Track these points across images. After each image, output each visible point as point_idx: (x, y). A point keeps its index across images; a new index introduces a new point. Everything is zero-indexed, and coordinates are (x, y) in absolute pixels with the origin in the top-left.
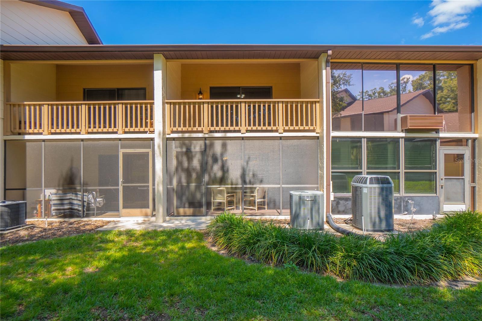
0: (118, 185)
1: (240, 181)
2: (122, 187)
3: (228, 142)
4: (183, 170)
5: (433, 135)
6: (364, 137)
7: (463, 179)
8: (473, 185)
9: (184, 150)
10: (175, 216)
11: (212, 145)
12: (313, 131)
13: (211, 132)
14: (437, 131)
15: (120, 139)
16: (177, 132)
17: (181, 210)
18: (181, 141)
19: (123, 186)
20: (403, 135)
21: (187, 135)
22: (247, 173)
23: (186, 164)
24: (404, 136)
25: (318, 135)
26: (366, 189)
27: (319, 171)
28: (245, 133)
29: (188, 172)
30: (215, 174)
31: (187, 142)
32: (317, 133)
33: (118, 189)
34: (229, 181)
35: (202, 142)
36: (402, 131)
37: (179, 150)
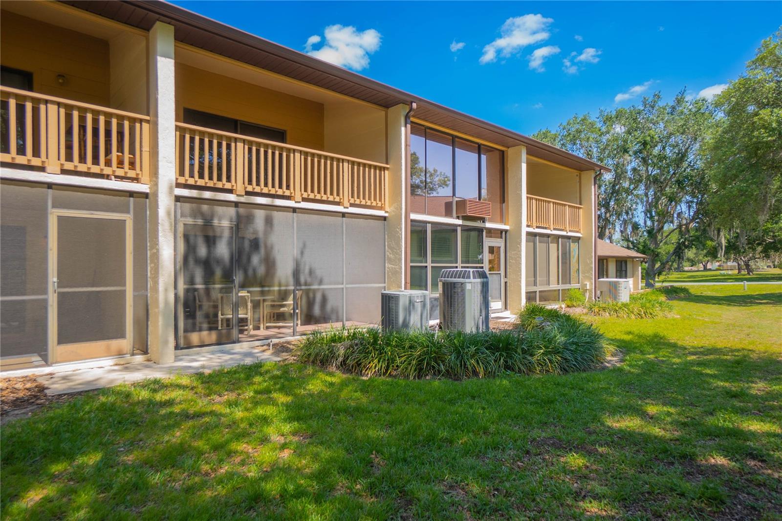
0: (45, 291)
1: (291, 280)
2: (56, 295)
3: (276, 215)
4: (198, 261)
5: (478, 224)
6: (429, 222)
7: (500, 274)
8: (506, 280)
9: (200, 222)
10: (182, 349)
11: (250, 219)
12: (381, 208)
13: (248, 193)
14: (483, 220)
15: (50, 186)
16: (186, 186)
17: (195, 337)
18: (194, 205)
19: (59, 293)
20: (460, 222)
21: (207, 195)
22: (302, 267)
23: (202, 251)
24: (461, 224)
25: (386, 215)
26: (470, 285)
27: (386, 265)
28: (300, 202)
29: (207, 265)
30: (254, 270)
31: (205, 208)
32: (386, 212)
33: (45, 301)
34: (276, 281)
35: (232, 211)
36: (458, 218)
37: (190, 221)
